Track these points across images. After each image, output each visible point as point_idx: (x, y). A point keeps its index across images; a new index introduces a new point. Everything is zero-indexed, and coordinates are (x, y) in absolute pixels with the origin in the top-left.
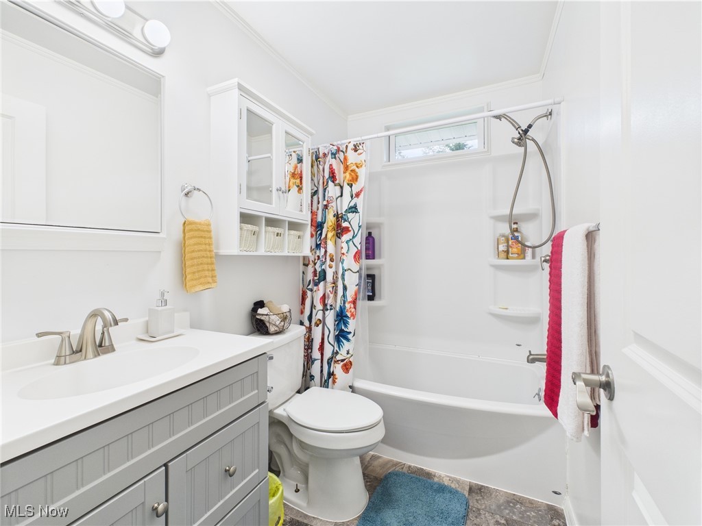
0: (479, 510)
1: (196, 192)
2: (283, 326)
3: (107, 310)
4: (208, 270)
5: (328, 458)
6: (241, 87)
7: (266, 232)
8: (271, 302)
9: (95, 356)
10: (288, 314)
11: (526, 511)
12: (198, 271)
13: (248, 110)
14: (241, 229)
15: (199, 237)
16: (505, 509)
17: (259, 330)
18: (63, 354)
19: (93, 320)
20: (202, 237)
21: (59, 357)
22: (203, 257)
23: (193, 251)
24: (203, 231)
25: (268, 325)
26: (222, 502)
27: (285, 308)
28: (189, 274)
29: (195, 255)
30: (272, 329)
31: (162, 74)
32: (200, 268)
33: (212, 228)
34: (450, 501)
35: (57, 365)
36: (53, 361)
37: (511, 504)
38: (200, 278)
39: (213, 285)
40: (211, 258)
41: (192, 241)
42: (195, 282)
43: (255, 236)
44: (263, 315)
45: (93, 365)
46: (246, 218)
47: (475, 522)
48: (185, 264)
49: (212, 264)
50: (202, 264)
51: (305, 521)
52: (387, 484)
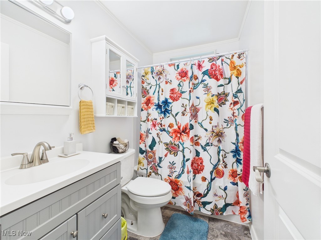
0: (213, 229)
1: (85, 87)
2: (126, 149)
3: (45, 142)
4: (91, 124)
5: (146, 208)
6: (107, 39)
7: (117, 106)
8: (119, 138)
9: (39, 165)
10: (128, 144)
11: (233, 228)
12: (87, 124)
13: (110, 50)
14: (107, 105)
15: (87, 108)
16: (224, 227)
17: (114, 151)
18: (24, 164)
19: (39, 147)
20: (88, 108)
21: (22, 165)
22: (89, 117)
23: (85, 115)
24: (89, 105)
25: (118, 149)
26: (101, 230)
27: (126, 141)
28: (83, 125)
29: (86, 116)
30: (120, 151)
31: (70, 32)
32: (88, 122)
33: (93, 104)
34: (201, 225)
35: (21, 169)
36: (19, 167)
37: (227, 226)
38: (87, 127)
39: (94, 131)
40: (93, 118)
41: (84, 110)
42: (85, 129)
43: (113, 108)
44: (116, 144)
45: (38, 169)
46: (109, 100)
47: (212, 234)
48: (81, 121)
49: (93, 121)
50: (88, 121)
51: (136, 238)
52: (172, 219)
